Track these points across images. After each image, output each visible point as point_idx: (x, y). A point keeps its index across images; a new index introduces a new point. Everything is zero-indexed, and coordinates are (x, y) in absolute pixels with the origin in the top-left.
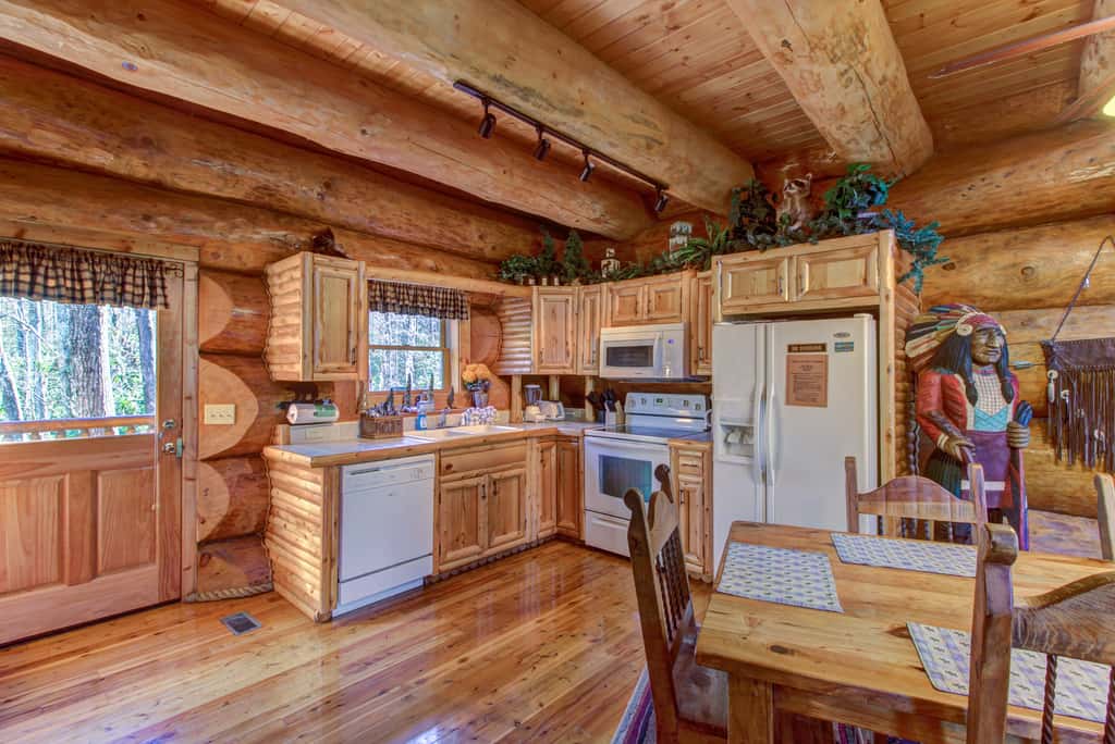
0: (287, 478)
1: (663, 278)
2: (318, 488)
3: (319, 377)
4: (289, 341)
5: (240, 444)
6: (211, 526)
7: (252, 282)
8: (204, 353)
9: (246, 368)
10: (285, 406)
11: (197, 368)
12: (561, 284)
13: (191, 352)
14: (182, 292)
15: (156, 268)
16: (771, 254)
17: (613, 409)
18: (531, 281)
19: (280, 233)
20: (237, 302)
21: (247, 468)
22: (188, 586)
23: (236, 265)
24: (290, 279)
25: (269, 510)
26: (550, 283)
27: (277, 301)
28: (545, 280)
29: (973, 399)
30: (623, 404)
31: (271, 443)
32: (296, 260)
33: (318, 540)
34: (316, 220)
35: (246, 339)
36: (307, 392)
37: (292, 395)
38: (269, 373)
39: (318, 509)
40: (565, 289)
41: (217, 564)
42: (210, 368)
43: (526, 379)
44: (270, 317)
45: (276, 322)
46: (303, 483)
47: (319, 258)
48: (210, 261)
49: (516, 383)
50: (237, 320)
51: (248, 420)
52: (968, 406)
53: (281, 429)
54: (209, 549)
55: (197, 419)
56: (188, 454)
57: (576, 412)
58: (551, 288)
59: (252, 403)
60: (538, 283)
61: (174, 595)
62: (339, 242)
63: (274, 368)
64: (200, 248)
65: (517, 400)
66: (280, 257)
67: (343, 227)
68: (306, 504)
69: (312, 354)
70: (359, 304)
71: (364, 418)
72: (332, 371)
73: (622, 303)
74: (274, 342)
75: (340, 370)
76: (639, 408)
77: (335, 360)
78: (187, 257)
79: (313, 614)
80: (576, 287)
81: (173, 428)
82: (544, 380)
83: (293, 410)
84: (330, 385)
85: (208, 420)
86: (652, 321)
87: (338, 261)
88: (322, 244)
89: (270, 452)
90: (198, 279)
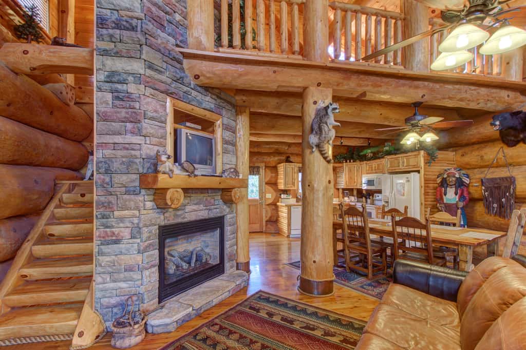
0: (281, 209)
1: (378, 160)
2: (287, 211)
3: (287, 188)
4: (281, 181)
5: (273, 202)
6: (268, 218)
7: (274, 169)
8: (266, 183)
9: (274, 187)
10: (281, 194)
11: (265, 187)
12: (354, 162)
13: (264, 183)
14: (262, 171)
15: (258, 168)
16: (397, 156)
17: (370, 199)
18: (344, 161)
19: (279, 158)
20: (272, 173)
21: (274, 207)
22: (264, 229)
23: (272, 166)
24: (281, 168)
25: (278, 217)
26: (350, 162)
27: (279, 173)
28: (348, 161)
29: (445, 195)
30: (373, 197)
31: (278, 202)
32: (282, 164)
33: (287, 221)
34: (287, 153)
35: (273, 180)
36: (285, 192)
37: (282, 192)
38: (278, 188)
39: (287, 215)
40: (355, 163)
41: (269, 226)
42: (267, 187)
43: (344, 190)
44: (278, 176)
45: (279, 177)
46: (284, 210)
47: (287, 164)
48: (267, 165)
49: (341, 191)
50: (272, 177)
51: (274, 197)
52: (444, 196)
53: (280, 199)
54: (268, 223)
55: (265, 197)
56: (264, 203)
57: (361, 199)
58: (350, 163)
59: (275, 194)
60: (346, 162)
61: (262, 231)
62: (292, 159)
63: (279, 187)
64: (266, 163)
65: (341, 195)
66: (279, 163)
67: (292, 154)
68: (284, 214)
69: (285, 184)
70: (295, 172)
71: (297, 198)
72: (289, 187)
73: (369, 167)
74: (279, 181)
75: (291, 187)
76: (377, 198)
77: (289, 185)
78: (263, 165)
79: (286, 235)
80: (358, 163)
81: (261, 198)
82: (352, 190)
83: (282, 195)
84: (290, 190)
85: (267, 197)
86: (376, 173)
87: (291, 164)
88: (288, 160)
89: (278, 204)
90: (265, 169)
